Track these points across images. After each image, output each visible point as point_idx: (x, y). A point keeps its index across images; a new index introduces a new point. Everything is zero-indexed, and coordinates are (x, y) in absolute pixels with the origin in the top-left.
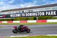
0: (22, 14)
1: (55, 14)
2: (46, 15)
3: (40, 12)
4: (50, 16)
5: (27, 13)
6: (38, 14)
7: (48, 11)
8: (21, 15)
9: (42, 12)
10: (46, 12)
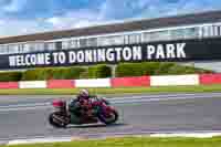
0: (55, 54)
1: (184, 56)
2: (149, 57)
3: (123, 46)
4: (162, 63)
5: (76, 50)
6: (115, 53)
7: (155, 44)
8: (52, 58)
9: (131, 46)
10: (149, 47)
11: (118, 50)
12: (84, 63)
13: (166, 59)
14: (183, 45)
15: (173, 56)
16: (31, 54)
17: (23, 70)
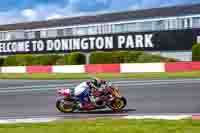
0: (34, 42)
1: (151, 45)
2: (120, 46)
3: (96, 36)
4: (133, 52)
5: (53, 39)
6: (89, 42)
7: (126, 35)
8: (31, 45)
9: (103, 36)
10: (120, 37)
11: (92, 39)
12: (61, 51)
13: (135, 49)
14: (151, 36)
15: (142, 46)
16: (12, 41)
17: (5, 57)
